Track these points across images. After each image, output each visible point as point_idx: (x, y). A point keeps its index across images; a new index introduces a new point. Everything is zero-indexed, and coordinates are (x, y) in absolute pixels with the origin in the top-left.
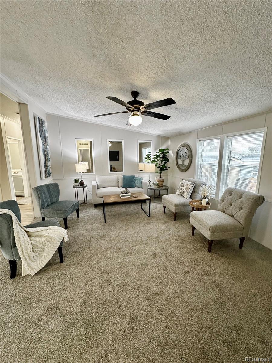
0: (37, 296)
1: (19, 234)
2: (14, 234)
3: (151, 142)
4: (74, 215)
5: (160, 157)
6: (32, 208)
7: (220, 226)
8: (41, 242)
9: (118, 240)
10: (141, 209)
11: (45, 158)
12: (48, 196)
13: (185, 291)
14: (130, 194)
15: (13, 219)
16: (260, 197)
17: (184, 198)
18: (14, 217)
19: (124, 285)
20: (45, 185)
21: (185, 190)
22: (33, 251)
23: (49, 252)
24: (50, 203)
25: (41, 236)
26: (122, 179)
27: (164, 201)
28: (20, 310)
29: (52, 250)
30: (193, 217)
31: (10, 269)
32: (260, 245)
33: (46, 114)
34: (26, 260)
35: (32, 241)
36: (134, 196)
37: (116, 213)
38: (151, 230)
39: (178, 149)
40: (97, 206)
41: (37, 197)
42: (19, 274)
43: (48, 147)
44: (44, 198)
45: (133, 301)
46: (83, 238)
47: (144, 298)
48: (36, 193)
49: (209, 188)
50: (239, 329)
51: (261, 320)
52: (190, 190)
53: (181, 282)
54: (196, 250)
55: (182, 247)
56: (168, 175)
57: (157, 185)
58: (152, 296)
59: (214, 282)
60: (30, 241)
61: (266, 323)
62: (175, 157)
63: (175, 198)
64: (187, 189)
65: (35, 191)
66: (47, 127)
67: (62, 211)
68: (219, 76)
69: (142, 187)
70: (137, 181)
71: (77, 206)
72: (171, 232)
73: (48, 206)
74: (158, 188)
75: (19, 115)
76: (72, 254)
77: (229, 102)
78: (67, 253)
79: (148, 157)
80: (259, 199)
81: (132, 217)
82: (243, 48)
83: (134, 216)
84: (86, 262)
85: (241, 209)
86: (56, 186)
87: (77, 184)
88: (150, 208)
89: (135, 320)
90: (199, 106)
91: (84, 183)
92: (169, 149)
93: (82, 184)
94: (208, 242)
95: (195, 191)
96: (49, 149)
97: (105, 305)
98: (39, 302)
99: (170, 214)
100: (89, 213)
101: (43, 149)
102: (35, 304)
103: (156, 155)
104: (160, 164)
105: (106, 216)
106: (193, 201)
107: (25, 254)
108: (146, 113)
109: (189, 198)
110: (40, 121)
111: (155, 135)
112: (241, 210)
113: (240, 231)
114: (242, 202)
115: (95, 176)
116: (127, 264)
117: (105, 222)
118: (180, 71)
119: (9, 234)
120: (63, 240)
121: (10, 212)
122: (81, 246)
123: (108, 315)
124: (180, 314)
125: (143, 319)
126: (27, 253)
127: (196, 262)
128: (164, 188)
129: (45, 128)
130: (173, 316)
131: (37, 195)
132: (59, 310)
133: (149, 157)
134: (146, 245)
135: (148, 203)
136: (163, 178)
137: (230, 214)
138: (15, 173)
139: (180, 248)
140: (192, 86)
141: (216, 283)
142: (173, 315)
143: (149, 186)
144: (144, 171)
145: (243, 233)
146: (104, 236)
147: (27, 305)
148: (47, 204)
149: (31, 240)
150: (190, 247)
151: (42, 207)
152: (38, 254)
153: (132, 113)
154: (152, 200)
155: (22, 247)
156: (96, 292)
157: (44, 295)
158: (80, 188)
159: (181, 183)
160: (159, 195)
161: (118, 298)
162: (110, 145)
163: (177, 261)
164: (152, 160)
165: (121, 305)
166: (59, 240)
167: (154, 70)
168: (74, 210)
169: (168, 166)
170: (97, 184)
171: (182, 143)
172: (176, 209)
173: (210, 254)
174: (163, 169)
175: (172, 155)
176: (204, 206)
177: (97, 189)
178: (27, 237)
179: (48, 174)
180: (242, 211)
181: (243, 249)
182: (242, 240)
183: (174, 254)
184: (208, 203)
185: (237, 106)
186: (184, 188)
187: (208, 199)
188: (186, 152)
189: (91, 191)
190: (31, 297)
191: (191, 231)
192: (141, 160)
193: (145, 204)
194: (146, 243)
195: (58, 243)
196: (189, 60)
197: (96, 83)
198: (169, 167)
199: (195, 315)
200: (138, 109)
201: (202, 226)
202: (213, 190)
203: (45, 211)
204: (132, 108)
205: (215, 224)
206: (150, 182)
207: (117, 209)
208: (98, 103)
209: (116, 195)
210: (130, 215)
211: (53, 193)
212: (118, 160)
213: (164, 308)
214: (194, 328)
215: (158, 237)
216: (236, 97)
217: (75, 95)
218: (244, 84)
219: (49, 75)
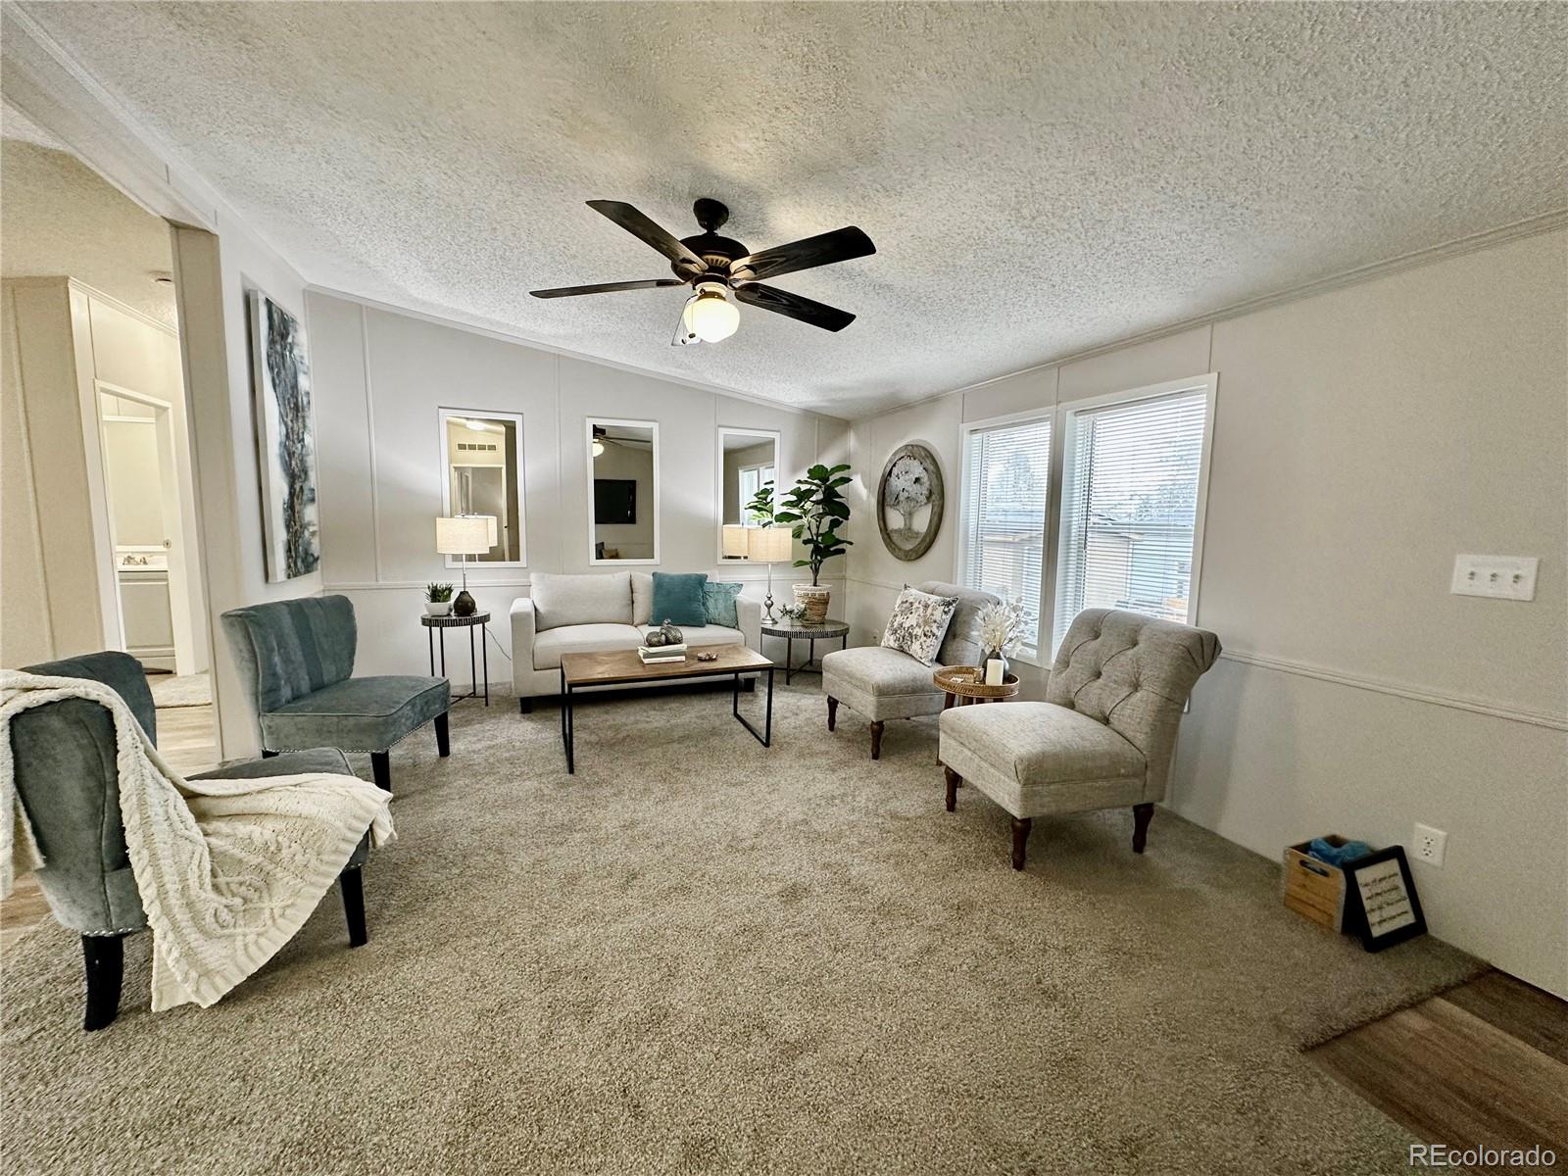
0: (226, 1097)
1: (148, 799)
2: (121, 801)
3: (776, 436)
4: (426, 746)
5: (814, 498)
6: (213, 721)
7: (1055, 755)
8: (258, 841)
9: (627, 842)
10: (732, 717)
11: (292, 487)
12: (298, 656)
13: (921, 1024)
14: (682, 647)
15: (118, 728)
16: (1202, 639)
17: (913, 662)
18: (125, 720)
19: (657, 1019)
20: (288, 604)
21: (917, 629)
22: (216, 887)
23: (297, 893)
24: (305, 686)
25: (259, 815)
26: (651, 586)
27: (830, 676)
28: (133, 1164)
29: (312, 884)
30: (949, 731)
31: (85, 988)
32: (1212, 835)
33: (304, 291)
34: (175, 927)
35: (213, 840)
36: (702, 655)
37: (620, 736)
38: (776, 796)
39: (888, 470)
40: (531, 705)
41: (246, 655)
42: (131, 1010)
43: (308, 439)
44: (277, 659)
45: (694, 1080)
46: (464, 839)
47: (746, 1062)
48: (239, 637)
49: (1013, 615)
50: (1140, 1148)
51: (1221, 1107)
52: (935, 625)
53: (902, 990)
54: (966, 862)
55: (907, 855)
56: (844, 578)
57: (801, 615)
58: (782, 1052)
59: (1039, 982)
60: (200, 837)
61: (1239, 1117)
62: (874, 501)
63: (874, 661)
64: (926, 623)
65: (232, 625)
66: (306, 348)
67: (365, 720)
68: (1039, 150)
69: (735, 626)
70: (716, 600)
71: (439, 701)
72: (862, 800)
73: (297, 697)
74: (803, 630)
75: (171, 287)
76: (408, 909)
77: (1079, 267)
78: (384, 906)
79: (763, 501)
80: (1198, 646)
81: (693, 749)
82: (1120, 41)
83: (701, 746)
84: (476, 935)
85: (1136, 687)
86: (340, 609)
87: (442, 608)
88: (773, 711)
89: (707, 1156)
90: (967, 279)
91: (473, 603)
92: (849, 467)
93: (465, 609)
94: (1013, 826)
95: (959, 631)
96: (312, 446)
97: (565, 1108)
98: (239, 1122)
99: (855, 733)
100: (495, 737)
101: (281, 443)
102: (214, 1135)
103: (796, 492)
104: (814, 531)
105: (574, 746)
106: (950, 672)
107: (174, 900)
108: (756, 295)
109: (931, 660)
110: (275, 316)
111: (791, 410)
112: (1136, 690)
113: (1135, 775)
114: (1138, 660)
115: (528, 577)
116: (668, 932)
117: (571, 771)
118: (890, 121)
119: (92, 802)
120: (370, 834)
121: (108, 694)
122: (456, 871)
123: (582, 1147)
124: (901, 1113)
125: (743, 1149)
126: (183, 895)
127: (963, 909)
128: (829, 629)
129: (295, 351)
130: (870, 1126)
131: (243, 645)
132: (342, 1148)
133: (769, 500)
134: (754, 854)
135: (760, 694)
136: (824, 588)
137: (1097, 713)
138: (129, 560)
139: (899, 860)
140: (938, 191)
141: (1047, 982)
142: (871, 1121)
143: (769, 625)
144: (746, 558)
145: (1145, 785)
146: (568, 828)
147: (174, 1142)
148: (292, 689)
149: (206, 834)
150: (940, 852)
151: (268, 701)
152: (241, 900)
153: (699, 287)
154: (779, 683)
155: (162, 862)
156: (523, 1056)
157: (264, 1090)
158: (454, 624)
159: (899, 602)
160: (811, 662)
161: (629, 1073)
162: (598, 449)
163: (886, 909)
164: (778, 510)
165: (642, 1102)
166: (350, 835)
167: (788, 108)
168: (426, 719)
169: (849, 540)
170: (536, 609)
171: (904, 443)
172: (880, 706)
173: (1021, 875)
174: (824, 549)
175: (863, 492)
176: (992, 688)
177: (537, 632)
178: (190, 818)
179: (301, 561)
180: (1139, 694)
181: (1148, 852)
182: (1144, 814)
183: (872, 883)
184: (1008, 678)
185: (1106, 288)
186: (912, 620)
187: (1009, 659)
188: (917, 480)
189: (508, 647)
190: (193, 1102)
191: (943, 793)
192: (731, 514)
193: (750, 698)
194: (753, 848)
195: (343, 846)
196: (923, 74)
197: (543, 152)
198: (851, 543)
199: (963, 1113)
200: (722, 274)
201: (986, 761)
202: (1026, 623)
203: (278, 720)
204: (698, 264)
205: (1038, 748)
206: (769, 607)
207: (623, 720)
208: (550, 249)
209: (623, 652)
210: (681, 740)
211: (322, 639)
212: (632, 520)
213: (833, 1098)
214: (960, 1164)
215: (805, 822)
216: (1103, 248)
217: (449, 206)
218: (1127, 190)
219: (329, 99)
